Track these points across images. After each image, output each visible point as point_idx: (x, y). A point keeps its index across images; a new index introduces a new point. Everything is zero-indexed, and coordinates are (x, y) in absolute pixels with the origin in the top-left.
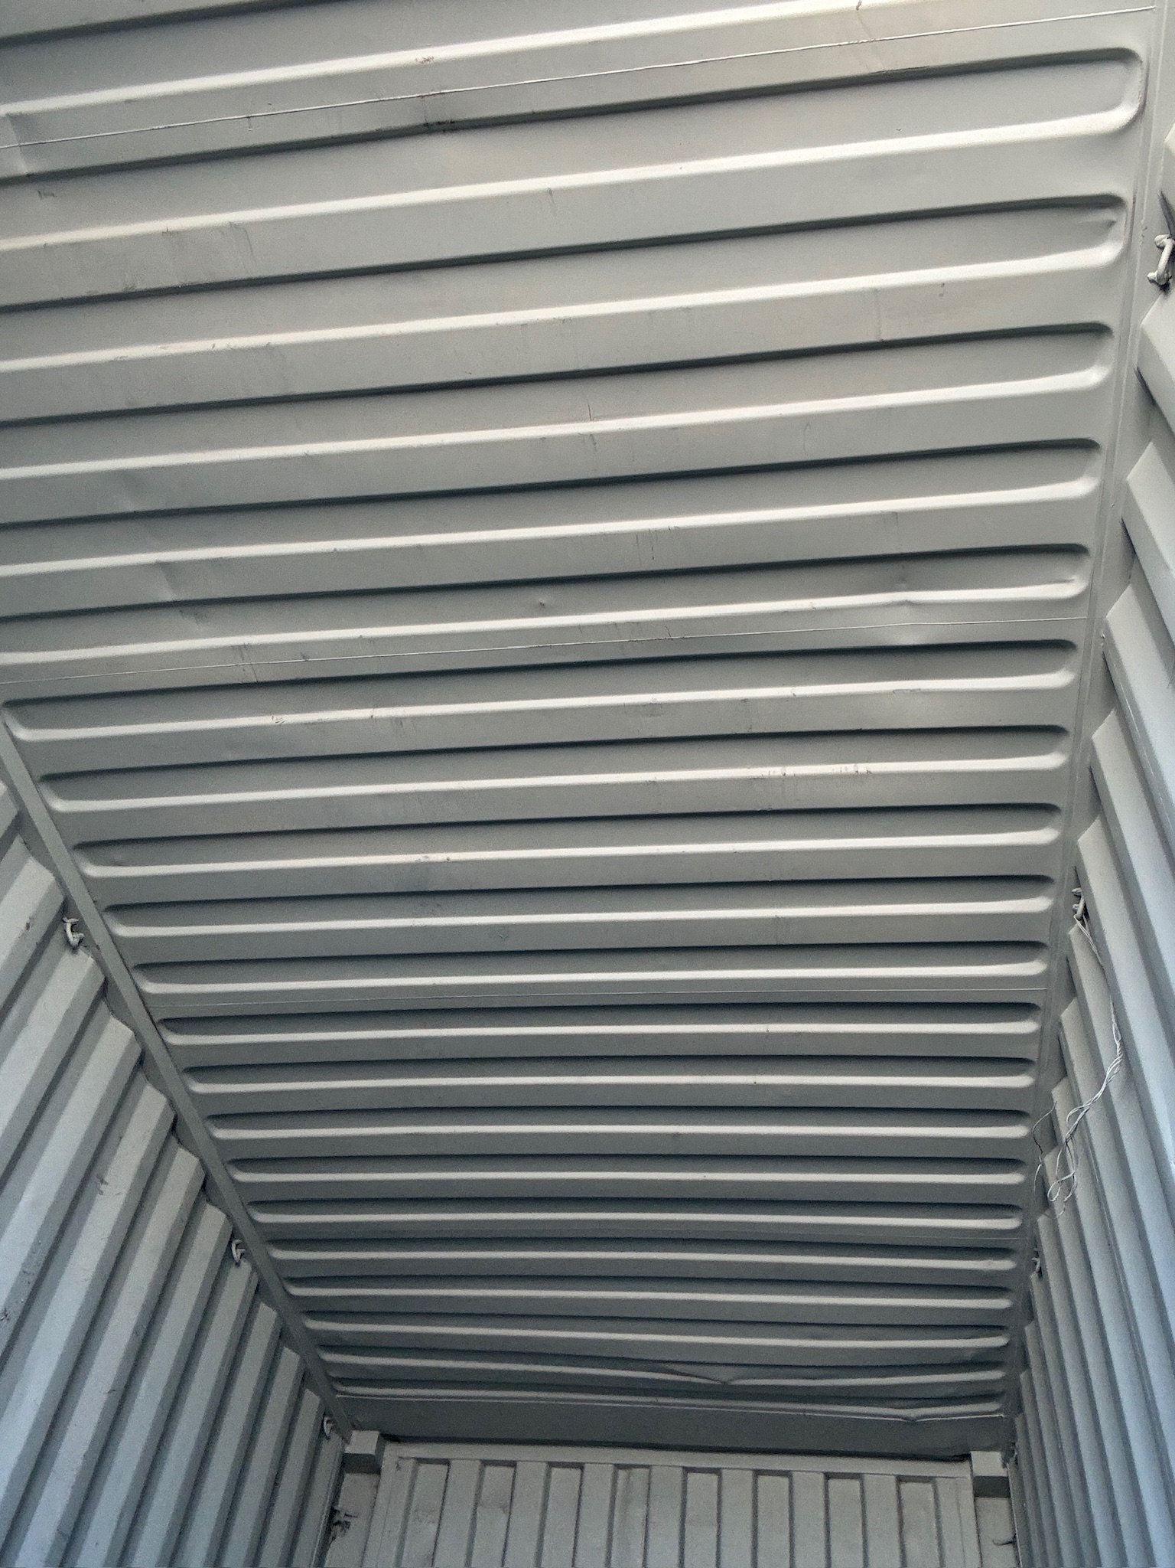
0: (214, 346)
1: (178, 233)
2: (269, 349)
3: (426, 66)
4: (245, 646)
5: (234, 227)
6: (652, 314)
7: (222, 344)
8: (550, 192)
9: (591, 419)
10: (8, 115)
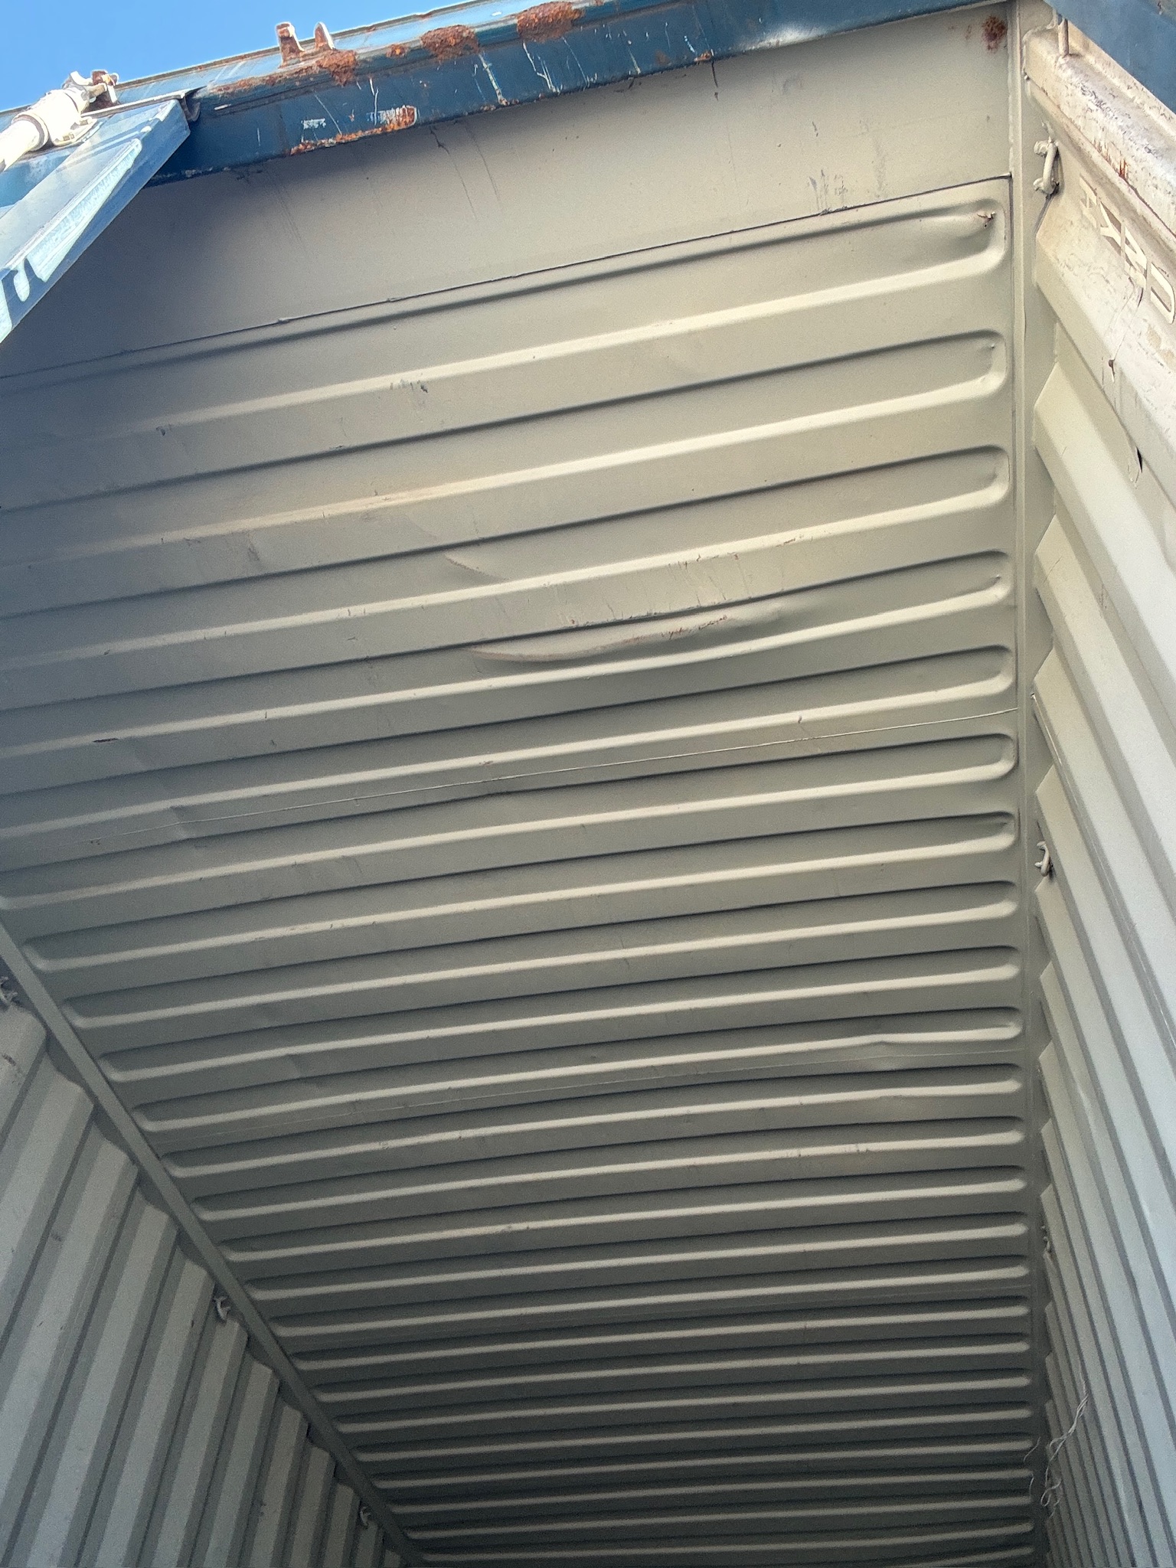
0: (332, 926)
1: (303, 865)
2: (374, 926)
3: (488, 766)
4: (357, 1101)
5: (346, 859)
6: (665, 889)
7: (338, 924)
8: (583, 826)
9: (624, 947)
10: (172, 808)
